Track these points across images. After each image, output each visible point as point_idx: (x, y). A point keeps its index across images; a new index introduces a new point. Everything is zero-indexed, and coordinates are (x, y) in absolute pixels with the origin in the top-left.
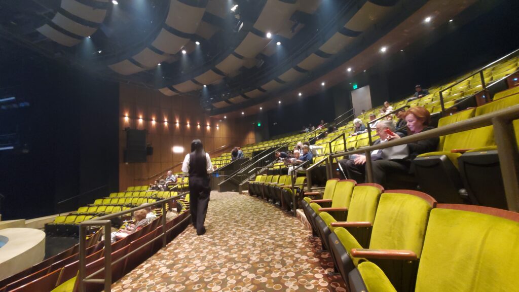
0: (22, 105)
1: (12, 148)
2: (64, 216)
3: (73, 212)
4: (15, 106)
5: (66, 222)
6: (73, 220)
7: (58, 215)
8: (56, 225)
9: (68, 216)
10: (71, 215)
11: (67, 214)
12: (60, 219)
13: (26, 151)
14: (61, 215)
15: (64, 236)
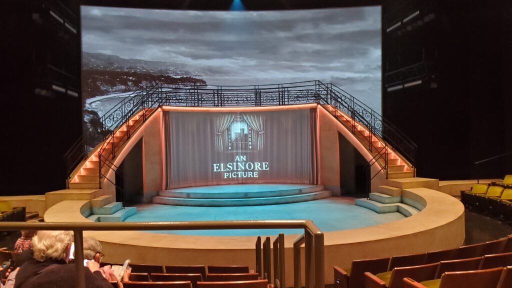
0: (427, 19)
1: (420, 82)
2: (485, 184)
3: (498, 181)
4: (420, 23)
5: (488, 195)
6: (498, 195)
7: (475, 182)
8: (475, 195)
9: (489, 185)
10: (494, 184)
11: (489, 181)
12: (480, 187)
13: (434, 85)
14: (481, 181)
15: (487, 216)
